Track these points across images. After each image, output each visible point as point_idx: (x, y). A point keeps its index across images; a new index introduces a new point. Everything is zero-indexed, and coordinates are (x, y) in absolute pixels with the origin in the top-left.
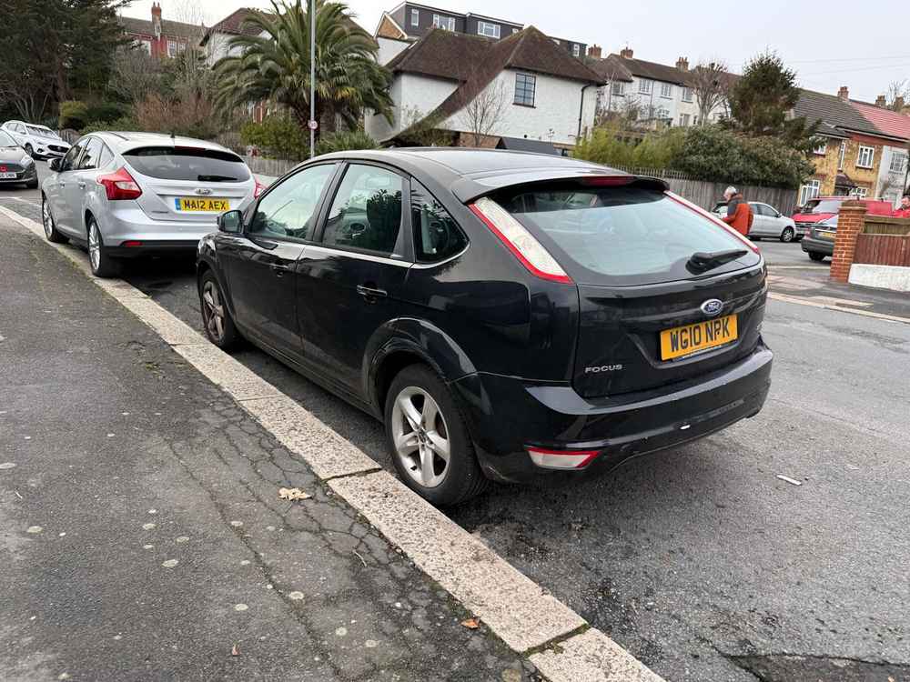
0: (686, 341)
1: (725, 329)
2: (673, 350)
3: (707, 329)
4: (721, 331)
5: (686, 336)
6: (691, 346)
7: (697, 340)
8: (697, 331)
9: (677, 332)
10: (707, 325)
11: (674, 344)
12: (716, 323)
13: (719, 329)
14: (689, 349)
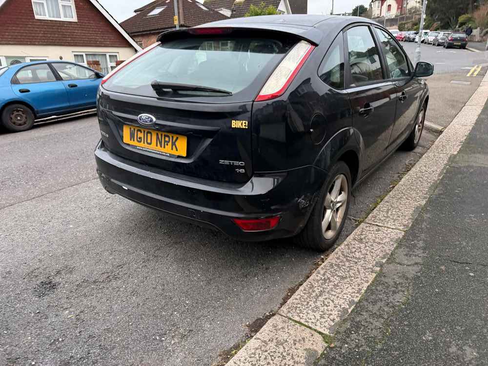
0: (140, 138)
1: (174, 144)
2: (131, 140)
3: (158, 138)
4: (170, 144)
5: (141, 135)
6: (144, 143)
7: (149, 141)
8: (149, 135)
9: (134, 129)
10: (157, 134)
11: (132, 136)
12: (165, 136)
13: (169, 142)
14: (142, 144)
